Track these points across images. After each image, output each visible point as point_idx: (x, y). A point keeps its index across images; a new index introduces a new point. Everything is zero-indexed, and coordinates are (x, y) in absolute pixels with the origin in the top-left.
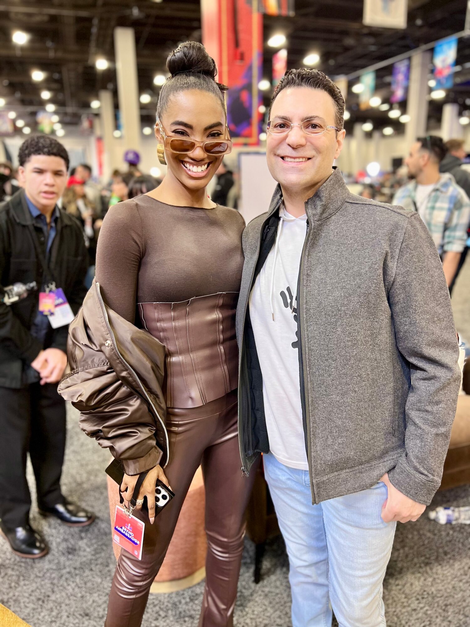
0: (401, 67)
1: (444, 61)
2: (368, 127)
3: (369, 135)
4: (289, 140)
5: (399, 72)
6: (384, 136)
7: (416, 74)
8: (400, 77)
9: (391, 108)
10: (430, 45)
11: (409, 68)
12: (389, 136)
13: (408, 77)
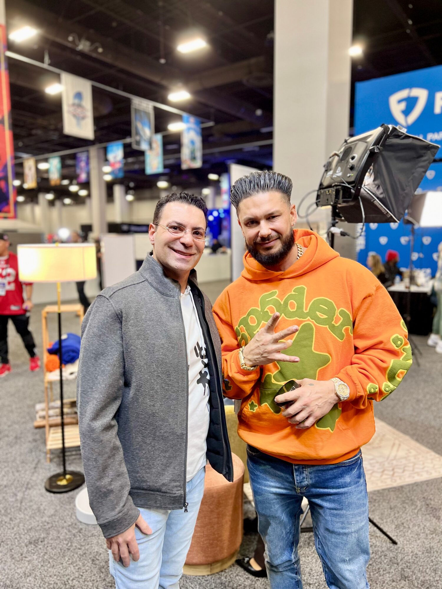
0: (83, 156)
1: (115, 157)
2: (50, 196)
3: (51, 203)
4: (182, 240)
5: (81, 161)
6: (64, 205)
7: (94, 163)
8: (83, 164)
9: (71, 184)
10: (104, 145)
11: (88, 158)
12: (69, 205)
13: (88, 163)
